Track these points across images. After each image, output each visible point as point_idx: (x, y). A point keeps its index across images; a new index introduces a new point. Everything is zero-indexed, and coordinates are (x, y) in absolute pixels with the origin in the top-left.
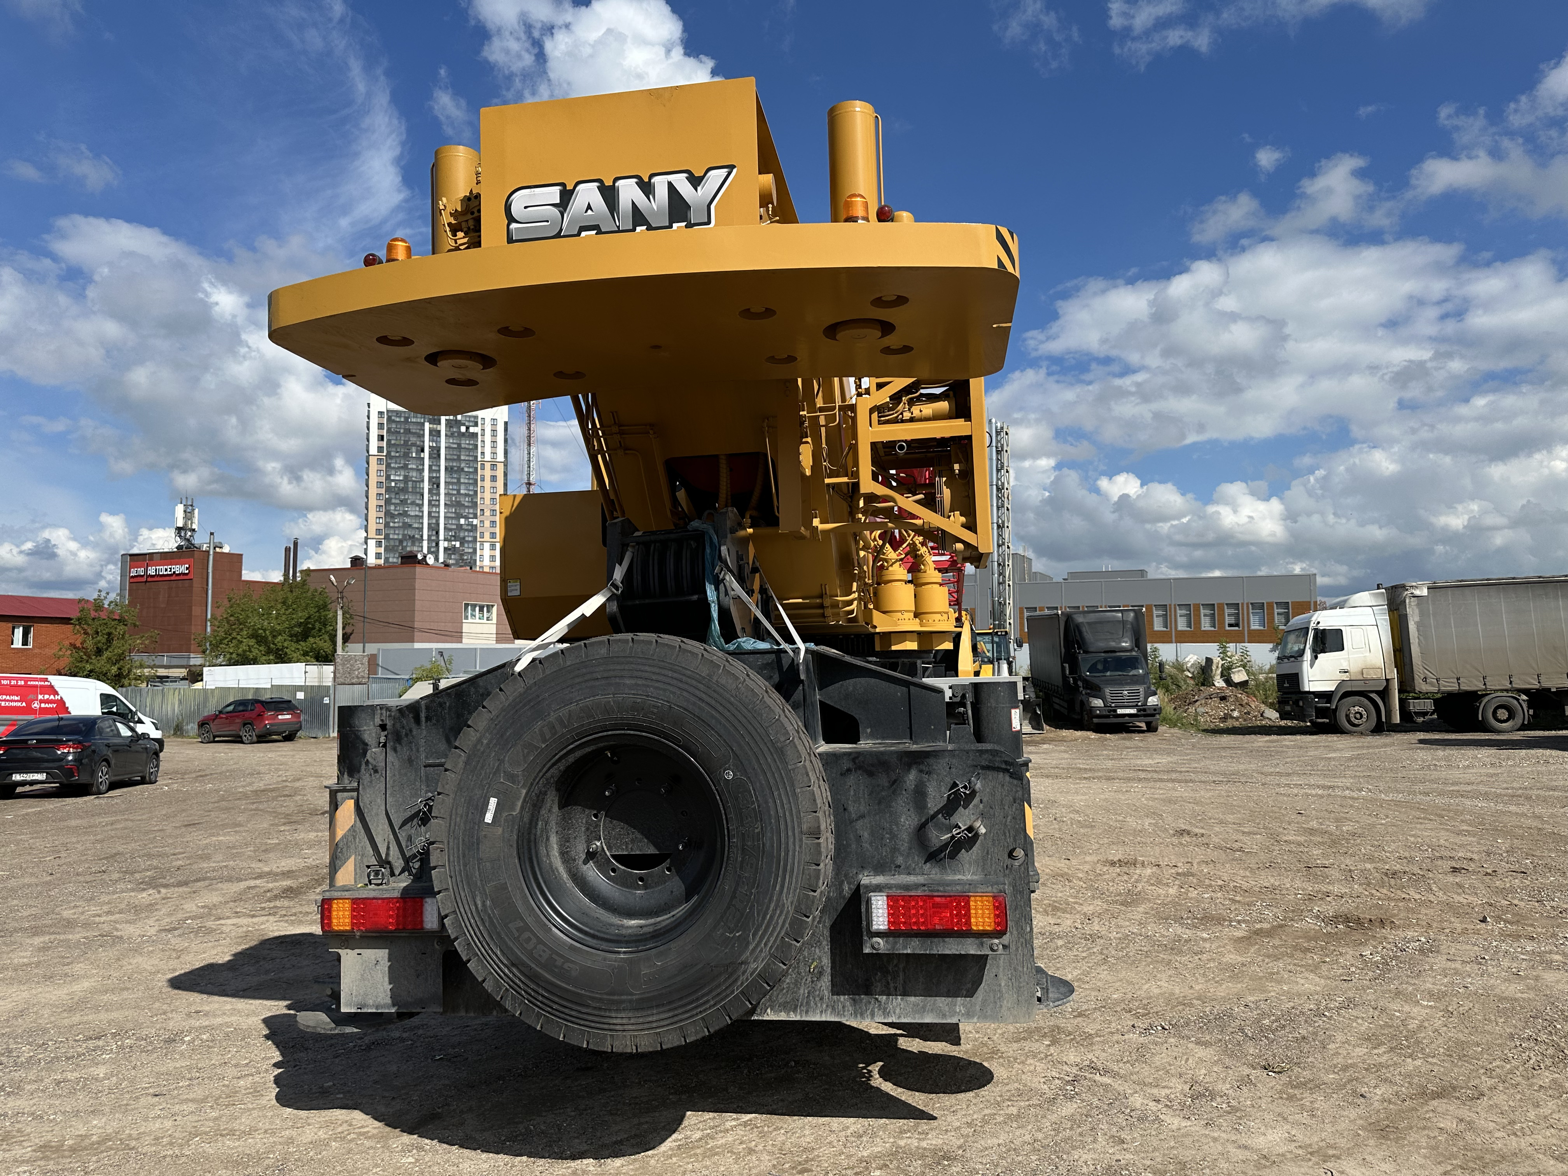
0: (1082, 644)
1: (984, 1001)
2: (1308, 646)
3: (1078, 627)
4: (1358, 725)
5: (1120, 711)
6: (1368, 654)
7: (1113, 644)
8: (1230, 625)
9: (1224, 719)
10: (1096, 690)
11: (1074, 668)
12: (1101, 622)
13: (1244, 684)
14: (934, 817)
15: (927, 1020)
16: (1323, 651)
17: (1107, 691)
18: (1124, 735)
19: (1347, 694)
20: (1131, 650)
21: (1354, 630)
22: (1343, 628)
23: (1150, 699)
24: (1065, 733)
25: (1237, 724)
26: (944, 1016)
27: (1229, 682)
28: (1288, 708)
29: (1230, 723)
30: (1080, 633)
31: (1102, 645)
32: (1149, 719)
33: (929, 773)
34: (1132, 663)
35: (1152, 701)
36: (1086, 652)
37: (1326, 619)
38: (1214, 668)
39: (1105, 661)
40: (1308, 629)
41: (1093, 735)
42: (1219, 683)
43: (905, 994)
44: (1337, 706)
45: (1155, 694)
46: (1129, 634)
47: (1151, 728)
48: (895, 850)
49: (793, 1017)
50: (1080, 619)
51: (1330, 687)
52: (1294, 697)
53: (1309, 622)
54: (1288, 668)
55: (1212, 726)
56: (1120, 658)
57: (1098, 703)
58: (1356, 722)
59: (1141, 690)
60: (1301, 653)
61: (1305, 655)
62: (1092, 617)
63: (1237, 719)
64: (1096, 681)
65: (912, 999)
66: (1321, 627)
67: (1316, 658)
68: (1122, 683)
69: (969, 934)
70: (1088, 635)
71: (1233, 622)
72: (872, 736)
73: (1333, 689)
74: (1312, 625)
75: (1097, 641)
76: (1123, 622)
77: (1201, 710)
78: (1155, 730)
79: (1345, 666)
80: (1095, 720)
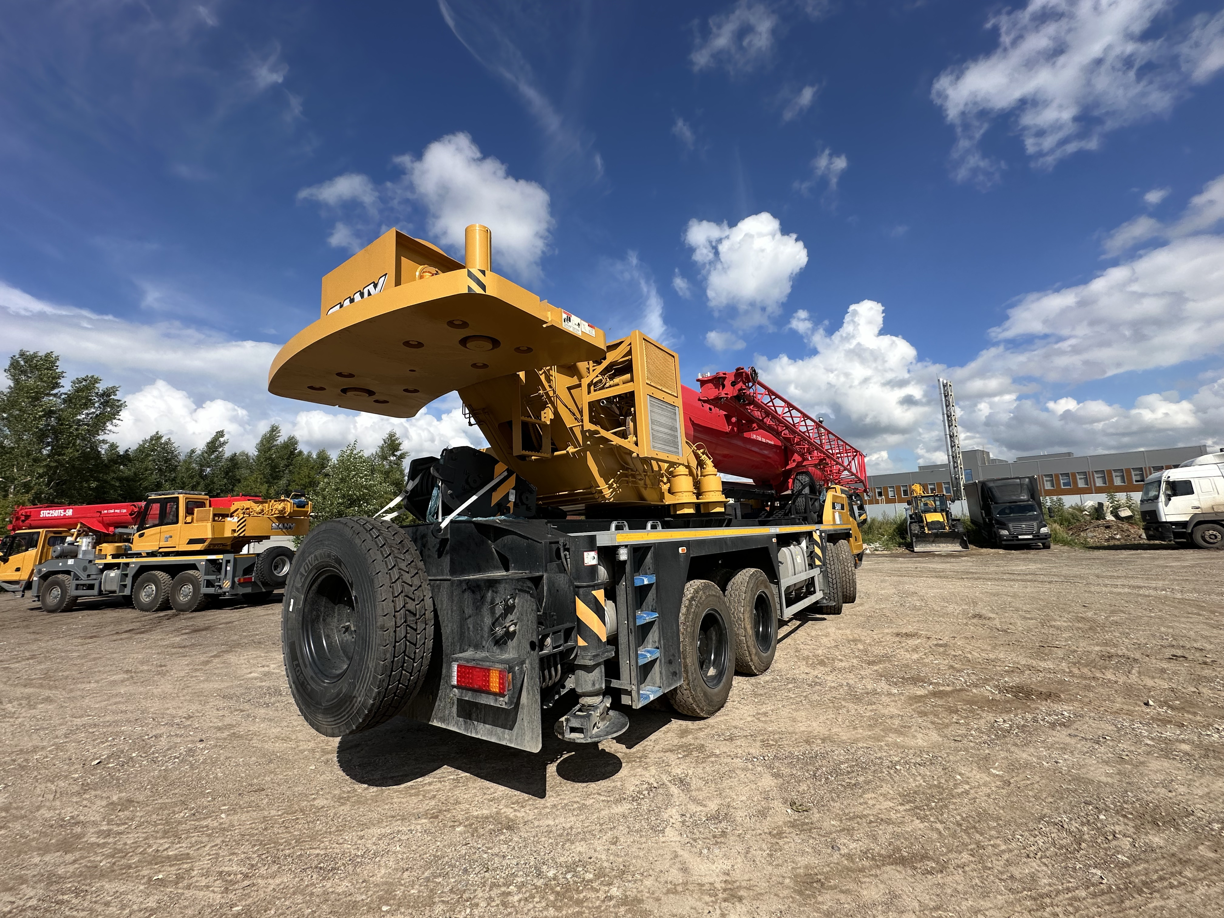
0: (993, 499)
1: (517, 734)
2: (1161, 492)
3: (990, 489)
4: (1214, 543)
5: (1020, 537)
6: (1216, 495)
7: (1014, 498)
8: (1137, 481)
9: (1107, 540)
10: (1004, 526)
11: (989, 512)
12: (1005, 486)
13: (1128, 518)
14: (498, 619)
15: (493, 740)
16: (1175, 495)
17: (1011, 525)
18: (1025, 551)
19: (1200, 523)
20: (1028, 501)
21: (1201, 480)
22: (1192, 480)
23: (1042, 529)
24: (984, 550)
25: (1117, 543)
26: (500, 740)
27: (1117, 516)
28: (1151, 533)
29: (1112, 543)
30: (992, 492)
31: (1007, 498)
32: (1044, 541)
33: (496, 592)
34: (1031, 508)
35: (1044, 530)
36: (996, 503)
37: (1176, 475)
38: (1105, 509)
39: (1010, 507)
40: (1160, 482)
41: (1001, 551)
42: (1110, 517)
43: (484, 723)
44: (1192, 531)
45: (1045, 526)
46: (1026, 491)
47: (1046, 547)
48: (482, 637)
49: (443, 726)
50: (991, 485)
51: (1186, 518)
52: (1154, 525)
53: (1161, 477)
54: (1148, 507)
55: (1098, 544)
56: (1020, 506)
57: (1005, 532)
58: (1212, 541)
59: (1035, 524)
60: (1157, 497)
61: (1160, 500)
62: (999, 483)
63: (1119, 540)
64: (1003, 520)
65: (487, 726)
66: (1171, 480)
67: (1170, 500)
68: (1020, 520)
69: (489, 693)
70: (997, 493)
71: (1138, 478)
72: (514, 568)
73: (1188, 519)
74: (1164, 479)
75: (1004, 497)
76: (1021, 485)
77: (1090, 534)
78: (1049, 547)
79: (1197, 504)
80: (1004, 543)
